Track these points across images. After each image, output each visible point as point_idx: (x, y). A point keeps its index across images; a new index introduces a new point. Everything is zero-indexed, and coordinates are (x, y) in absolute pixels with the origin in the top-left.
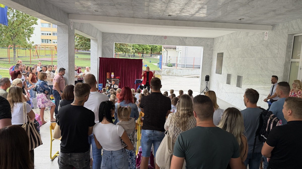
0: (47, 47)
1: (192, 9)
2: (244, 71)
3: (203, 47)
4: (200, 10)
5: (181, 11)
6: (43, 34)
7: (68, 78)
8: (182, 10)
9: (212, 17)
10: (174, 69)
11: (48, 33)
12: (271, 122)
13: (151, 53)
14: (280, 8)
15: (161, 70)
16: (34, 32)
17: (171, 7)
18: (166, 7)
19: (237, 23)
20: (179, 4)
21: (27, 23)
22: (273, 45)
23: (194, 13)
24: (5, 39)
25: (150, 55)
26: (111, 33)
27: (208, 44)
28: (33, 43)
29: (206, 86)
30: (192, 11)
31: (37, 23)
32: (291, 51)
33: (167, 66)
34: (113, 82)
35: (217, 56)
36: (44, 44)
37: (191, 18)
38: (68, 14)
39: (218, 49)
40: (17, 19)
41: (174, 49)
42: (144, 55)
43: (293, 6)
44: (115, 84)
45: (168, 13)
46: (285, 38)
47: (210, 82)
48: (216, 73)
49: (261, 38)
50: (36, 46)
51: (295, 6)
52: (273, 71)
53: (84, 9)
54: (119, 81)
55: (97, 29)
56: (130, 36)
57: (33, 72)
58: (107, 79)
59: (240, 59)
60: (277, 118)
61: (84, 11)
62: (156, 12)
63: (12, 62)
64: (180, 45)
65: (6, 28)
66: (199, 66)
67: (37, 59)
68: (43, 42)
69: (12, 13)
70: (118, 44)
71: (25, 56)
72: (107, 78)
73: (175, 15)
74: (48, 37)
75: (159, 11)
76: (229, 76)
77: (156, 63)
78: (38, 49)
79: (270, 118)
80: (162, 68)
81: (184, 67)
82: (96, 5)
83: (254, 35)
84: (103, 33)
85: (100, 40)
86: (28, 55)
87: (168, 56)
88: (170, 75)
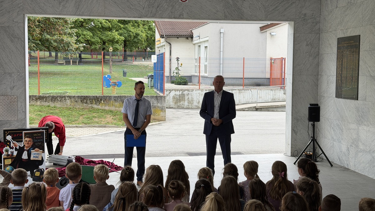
3: (293, 23)
10: (194, 91)
13: (125, 52)
15: (161, 94)
25: (121, 58)
27: (305, 15)
29: (311, 135)
33: (174, 83)
34: (26, 139)
35: (338, 48)
41: (187, 38)
44: (33, 147)
70: (37, 29)
80: (165, 89)
88: (183, 106)
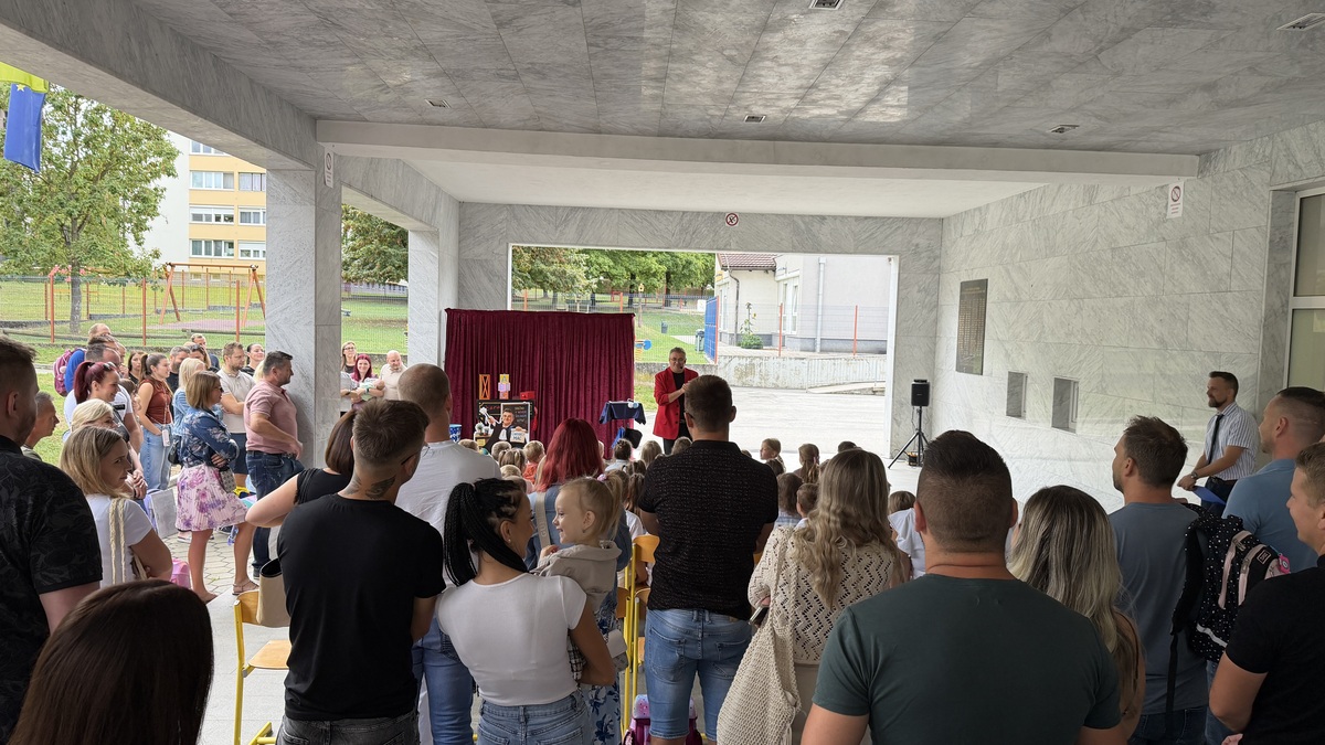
0: (216, 276)
1: (849, 89)
2: (1082, 357)
3: (897, 257)
4: (888, 93)
5: (802, 98)
6: (197, 217)
7: (309, 397)
8: (806, 94)
9: (937, 122)
10: (771, 360)
11: (222, 213)
12: (1240, 567)
13: (668, 291)
14: (1236, 74)
15: (712, 363)
16: (162, 206)
17: (762, 79)
18: (741, 82)
19: (1047, 147)
20: (797, 67)
21: (131, 168)
22: (1210, 242)
23: (858, 105)
24: (33, 240)
25: (661, 302)
26: (496, 205)
27: (917, 245)
28: (156, 255)
29: (917, 426)
30: (850, 96)
31: (173, 169)
32: (1290, 263)
33: (739, 345)
34: (506, 413)
35: (962, 297)
36: (203, 258)
37: (847, 129)
38: (315, 119)
39: (964, 264)
40: (90, 152)
41: (767, 271)
42: (636, 299)
43: (1291, 64)
44: (514, 424)
45: (746, 108)
46: (1262, 208)
47: (931, 408)
48: (959, 369)
49: (1152, 209)
50: (169, 268)
51: (1299, 62)
52: (1216, 355)
53: (383, 98)
54: (533, 411)
55: (439, 189)
56: (579, 215)
57: (155, 376)
58: (482, 401)
59: (1065, 303)
60: (1268, 549)
61: (382, 108)
62: (693, 106)
63: (65, 339)
64: (794, 250)
65: (42, 194)
66: (880, 345)
67: (170, 326)
68: (196, 251)
69: (69, 128)
70: (526, 255)
71: (120, 313)
72: (481, 397)
73: (775, 118)
74: (222, 231)
75: (707, 101)
76: (1016, 383)
77: (687, 334)
78: (175, 281)
79: (1233, 546)
80: (718, 354)
81: (814, 351)
82: (437, 75)
83: (1119, 198)
84: (461, 204)
85: (449, 236)
86: (131, 308)
87: (743, 301)
88: (751, 383)
